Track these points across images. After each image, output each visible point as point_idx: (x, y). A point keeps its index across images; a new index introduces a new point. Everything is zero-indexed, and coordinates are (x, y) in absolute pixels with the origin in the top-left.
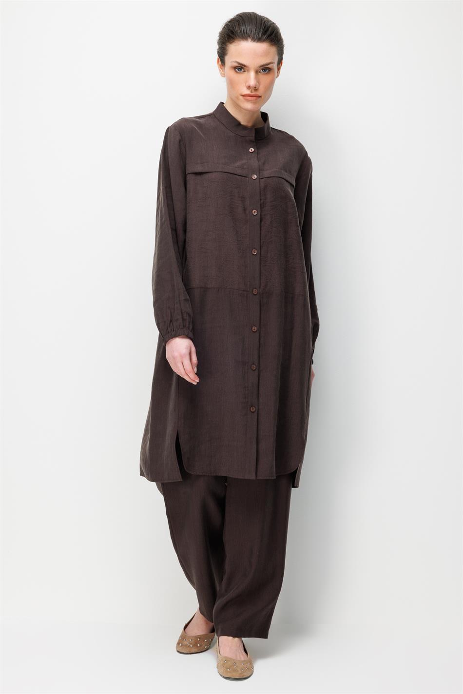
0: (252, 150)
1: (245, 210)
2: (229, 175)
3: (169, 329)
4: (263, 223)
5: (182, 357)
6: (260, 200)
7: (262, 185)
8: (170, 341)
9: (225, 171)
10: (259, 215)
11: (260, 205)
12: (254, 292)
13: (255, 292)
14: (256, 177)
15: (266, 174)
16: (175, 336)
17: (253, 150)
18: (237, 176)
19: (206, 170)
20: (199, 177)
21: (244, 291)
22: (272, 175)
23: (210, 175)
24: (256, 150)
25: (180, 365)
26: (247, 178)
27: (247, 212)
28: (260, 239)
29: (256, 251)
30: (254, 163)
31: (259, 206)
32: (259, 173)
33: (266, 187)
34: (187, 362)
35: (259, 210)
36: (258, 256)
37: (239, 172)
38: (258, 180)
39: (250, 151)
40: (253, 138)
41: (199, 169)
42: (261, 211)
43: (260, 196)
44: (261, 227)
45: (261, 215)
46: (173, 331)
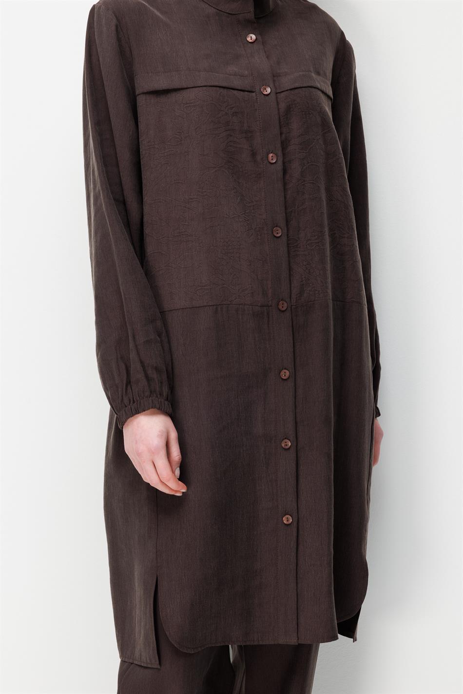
0: (252, 37)
1: (254, 154)
2: (222, 90)
3: (126, 401)
4: (287, 177)
5: (152, 452)
6: (281, 134)
7: (283, 106)
8: (129, 420)
9: (213, 84)
10: (280, 163)
11: (282, 143)
12: (280, 307)
13: (284, 306)
14: (269, 90)
15: (286, 82)
16: (137, 411)
17: (254, 37)
18: (235, 92)
19: (176, 85)
20: (163, 99)
21: (262, 306)
22: (297, 85)
23: (185, 94)
24: (260, 38)
25: (150, 468)
26: (254, 93)
27: (259, 158)
28: (286, 207)
29: (280, 231)
30: (261, 62)
31: (279, 145)
32: (274, 81)
33: (289, 109)
34: (162, 462)
35: (280, 153)
36: (284, 239)
37: (237, 83)
38: (273, 96)
39: (249, 39)
40: (251, 16)
41: (162, 83)
42: (284, 155)
43: (280, 128)
44: (285, 184)
45: (284, 163)
46: (134, 402)
